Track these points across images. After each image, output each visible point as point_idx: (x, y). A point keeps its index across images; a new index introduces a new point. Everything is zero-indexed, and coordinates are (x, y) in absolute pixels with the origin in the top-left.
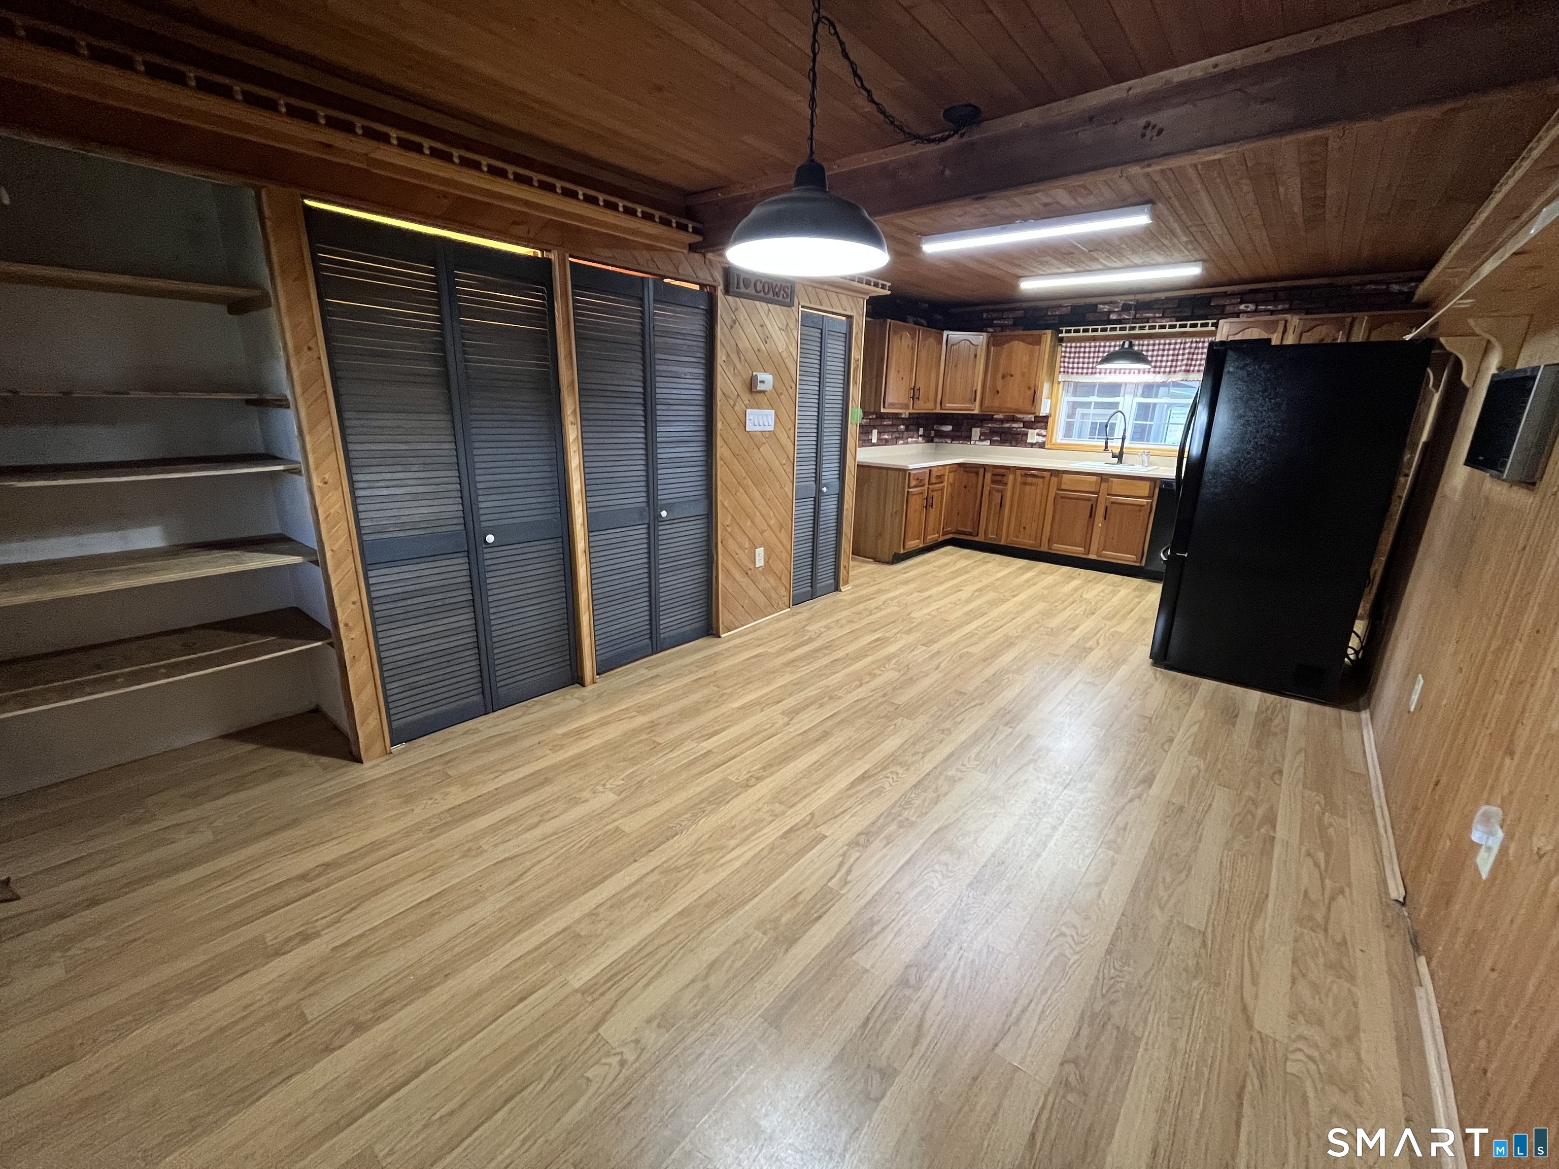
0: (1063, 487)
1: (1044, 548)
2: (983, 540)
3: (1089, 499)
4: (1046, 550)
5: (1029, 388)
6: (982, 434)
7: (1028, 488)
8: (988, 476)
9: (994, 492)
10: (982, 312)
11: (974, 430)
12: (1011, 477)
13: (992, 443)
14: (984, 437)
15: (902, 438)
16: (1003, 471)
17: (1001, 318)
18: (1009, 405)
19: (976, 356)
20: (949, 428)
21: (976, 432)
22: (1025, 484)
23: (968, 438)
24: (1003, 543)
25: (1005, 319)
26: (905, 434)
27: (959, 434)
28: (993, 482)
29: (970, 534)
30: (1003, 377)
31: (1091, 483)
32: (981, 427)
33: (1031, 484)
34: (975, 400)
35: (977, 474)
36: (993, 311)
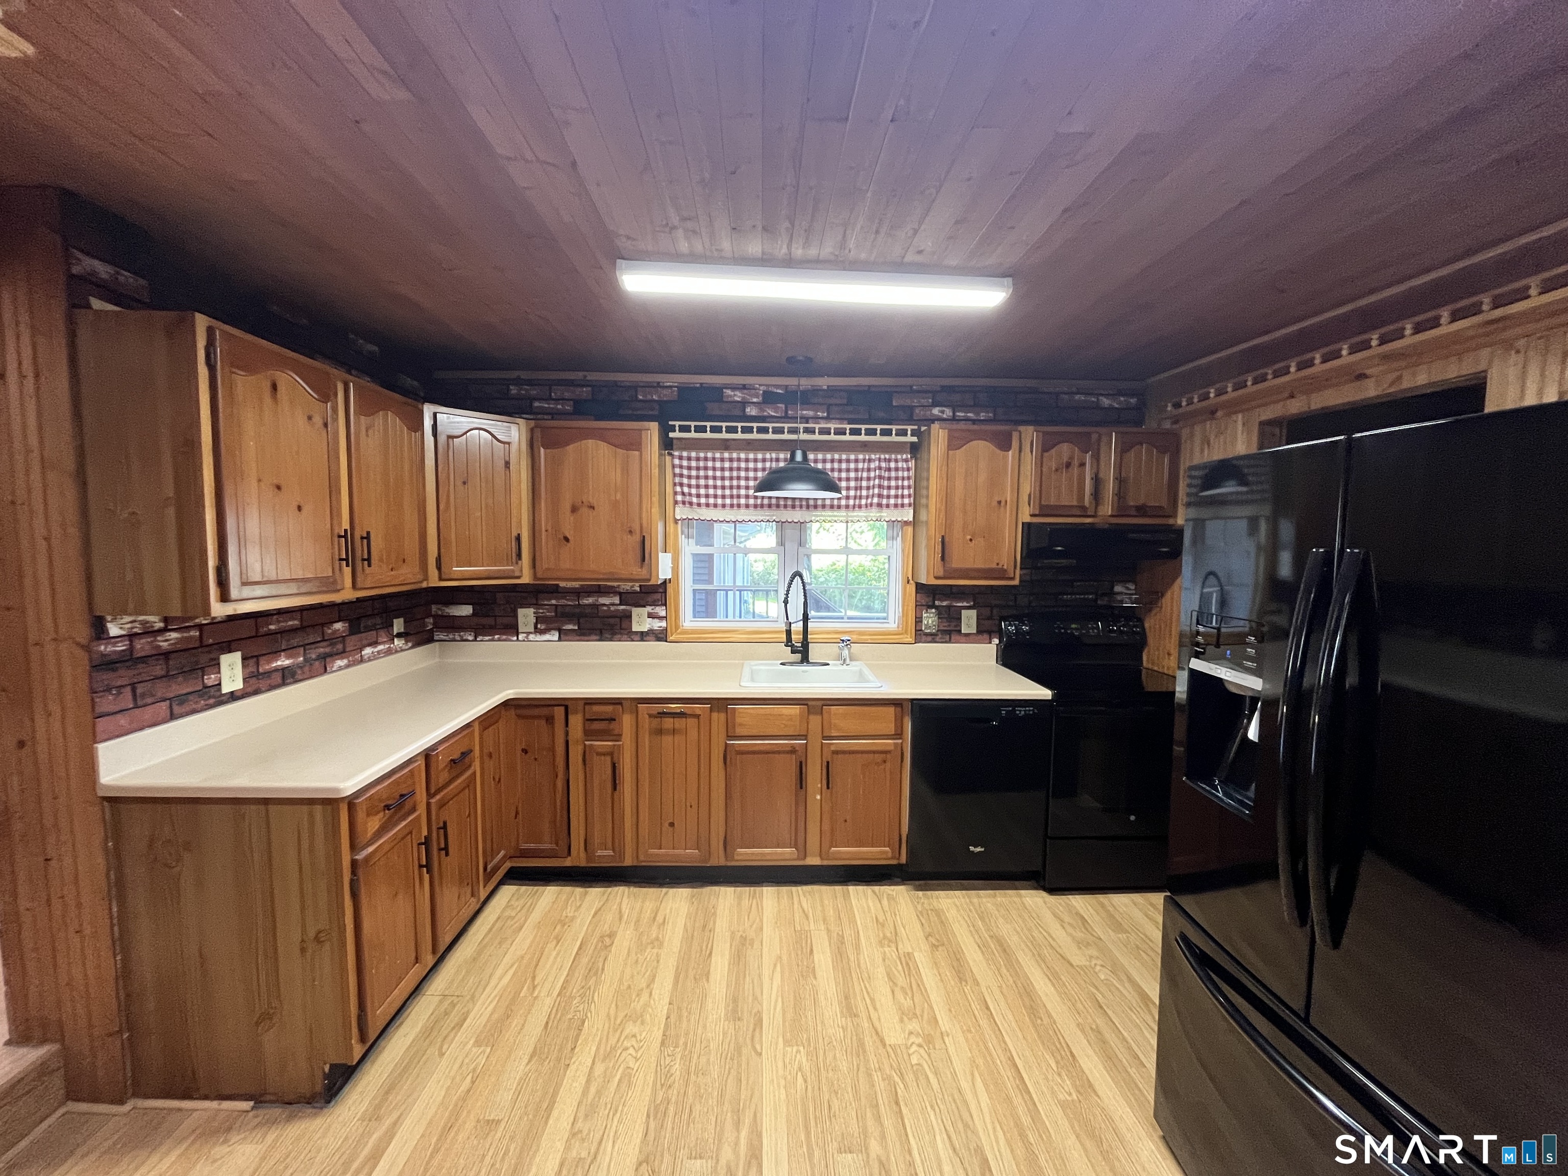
0: (739, 731)
1: (718, 859)
2: (583, 864)
3: (793, 751)
4: (722, 862)
5: (631, 532)
6: (538, 620)
7: (667, 740)
8: (576, 721)
9: (596, 758)
10: (508, 382)
11: (521, 612)
12: (627, 721)
13: (564, 635)
14: (543, 625)
15: (342, 654)
16: (609, 708)
17: (549, 399)
18: (593, 567)
19: (507, 464)
20: (466, 610)
21: (526, 616)
22: (660, 732)
23: (512, 629)
24: (628, 862)
25: (557, 400)
26: (352, 641)
27: (489, 621)
28: (589, 734)
29: (553, 855)
30: (574, 509)
31: (790, 718)
32: (536, 605)
33: (674, 732)
34: (519, 556)
35: (550, 720)
36: (530, 383)
